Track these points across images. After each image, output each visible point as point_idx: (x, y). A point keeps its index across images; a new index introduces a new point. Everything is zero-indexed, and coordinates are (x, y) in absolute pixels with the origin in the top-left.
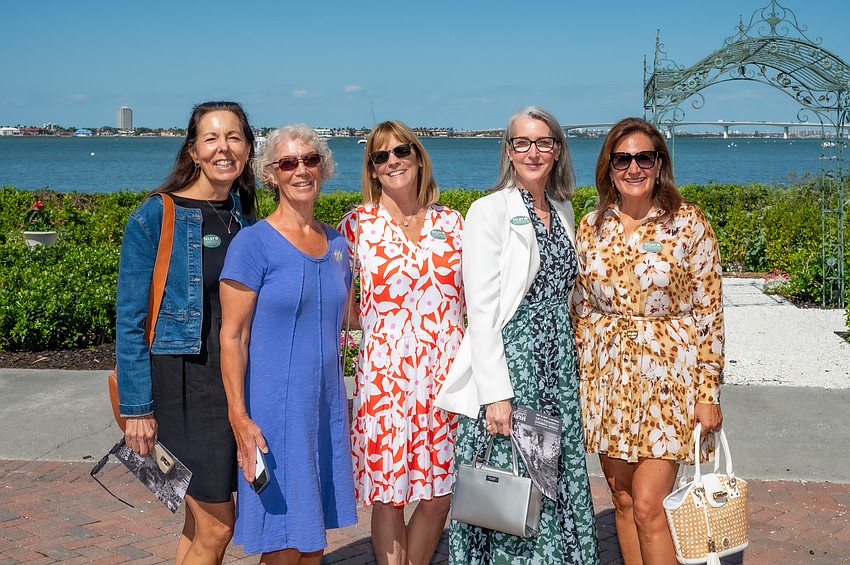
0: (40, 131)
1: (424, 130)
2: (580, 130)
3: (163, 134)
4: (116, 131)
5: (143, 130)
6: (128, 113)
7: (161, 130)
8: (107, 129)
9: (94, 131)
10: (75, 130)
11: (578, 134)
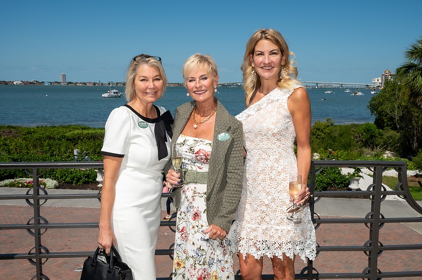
0: (30, 83)
1: (178, 84)
2: (239, 84)
3: (78, 84)
4: (59, 83)
5: (70, 83)
6: (64, 76)
7: (77, 83)
8: (56, 82)
9: (51, 83)
10: (44, 83)
11: (238, 85)
